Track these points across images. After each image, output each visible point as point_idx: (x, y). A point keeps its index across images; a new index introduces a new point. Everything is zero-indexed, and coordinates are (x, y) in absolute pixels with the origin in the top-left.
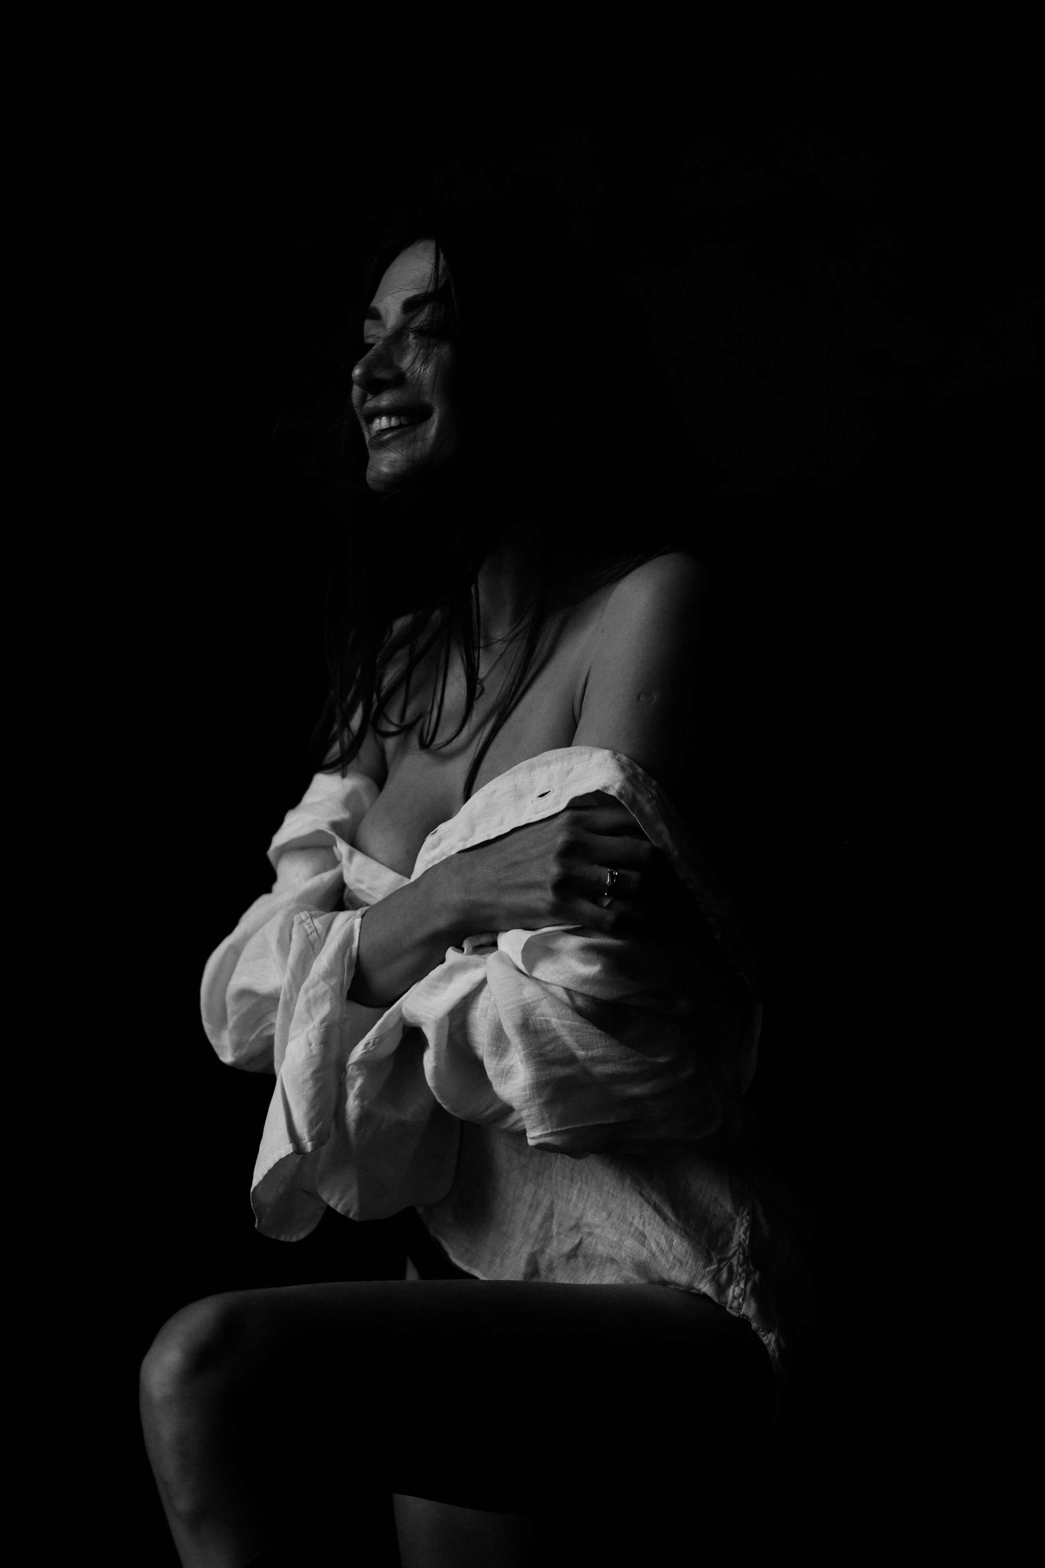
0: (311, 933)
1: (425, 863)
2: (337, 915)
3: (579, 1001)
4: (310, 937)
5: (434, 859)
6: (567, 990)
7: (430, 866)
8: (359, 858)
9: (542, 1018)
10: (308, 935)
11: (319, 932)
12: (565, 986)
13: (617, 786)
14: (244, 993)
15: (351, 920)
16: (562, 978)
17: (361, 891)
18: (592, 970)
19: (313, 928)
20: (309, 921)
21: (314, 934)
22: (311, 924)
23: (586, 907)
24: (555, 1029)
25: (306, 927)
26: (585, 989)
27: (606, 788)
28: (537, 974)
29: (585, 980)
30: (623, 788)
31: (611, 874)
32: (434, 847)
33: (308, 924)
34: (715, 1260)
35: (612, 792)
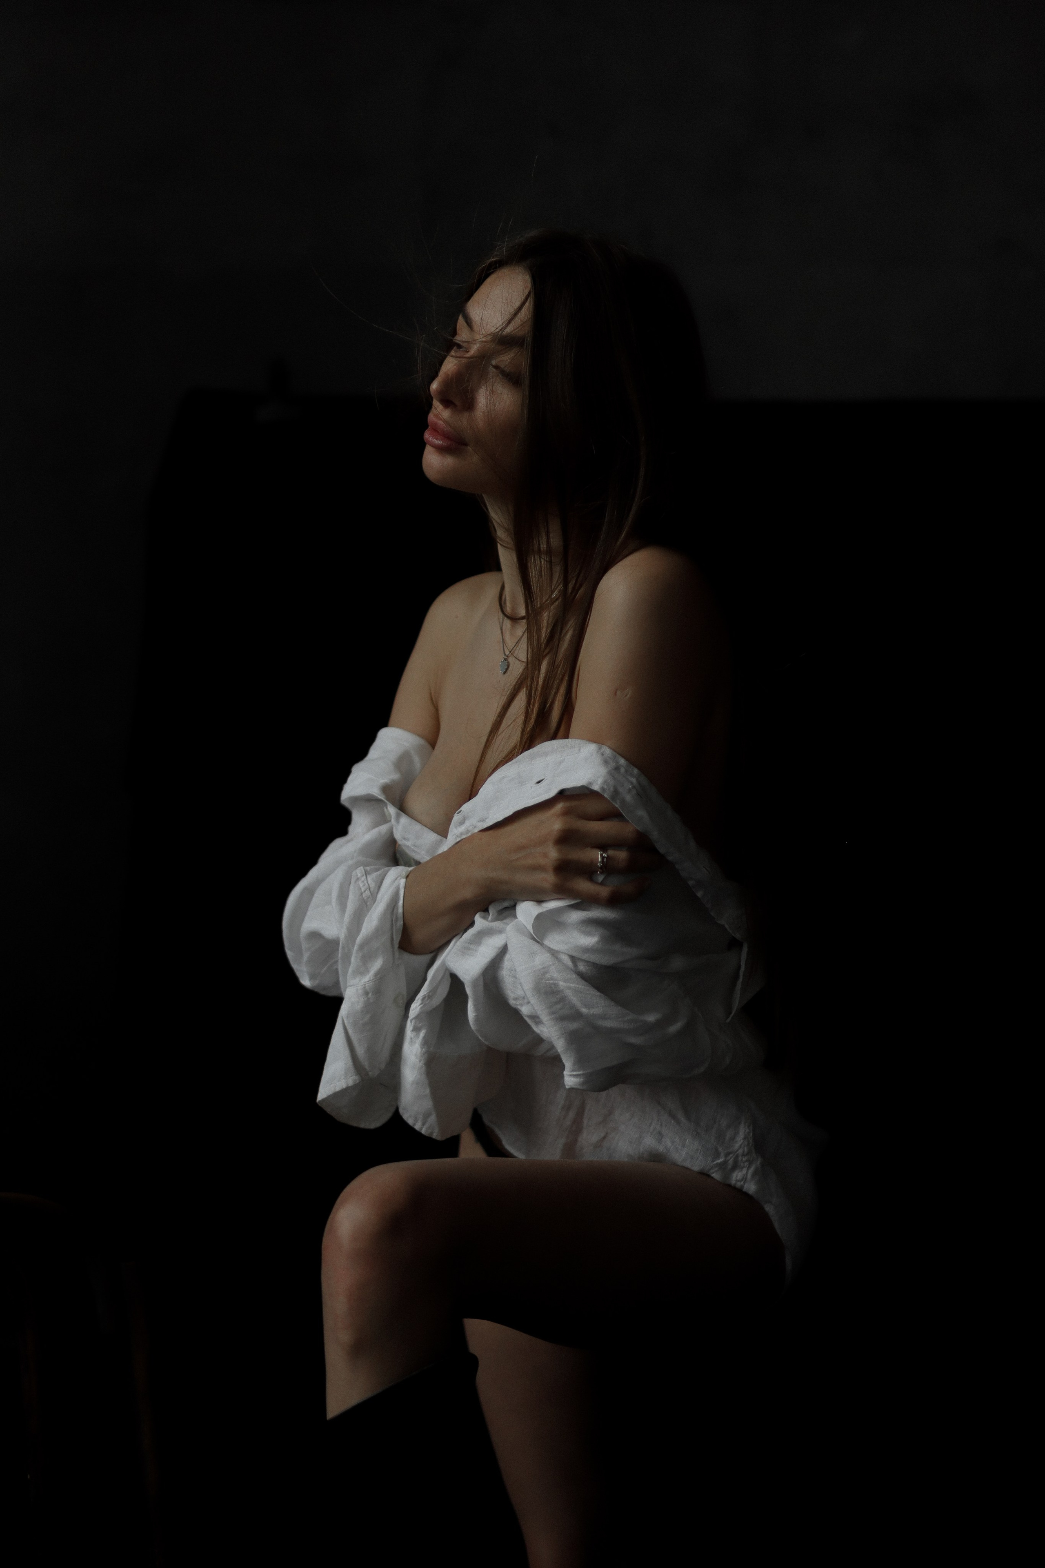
0: (365, 892)
1: (455, 836)
2: (388, 872)
3: (582, 967)
4: (364, 895)
5: (461, 834)
6: (572, 958)
7: (458, 839)
8: (404, 820)
9: (551, 982)
10: (362, 894)
11: (372, 890)
12: (570, 953)
13: (600, 781)
14: (315, 935)
15: (397, 881)
16: (566, 947)
17: (408, 847)
18: (590, 940)
19: (367, 885)
20: (363, 878)
21: (368, 892)
22: (365, 882)
23: (584, 885)
24: (562, 991)
25: (361, 885)
26: (586, 957)
27: (590, 783)
28: (547, 942)
29: (586, 950)
30: (605, 782)
31: (602, 855)
32: (462, 823)
33: (363, 882)
34: (722, 1155)
35: (596, 787)
